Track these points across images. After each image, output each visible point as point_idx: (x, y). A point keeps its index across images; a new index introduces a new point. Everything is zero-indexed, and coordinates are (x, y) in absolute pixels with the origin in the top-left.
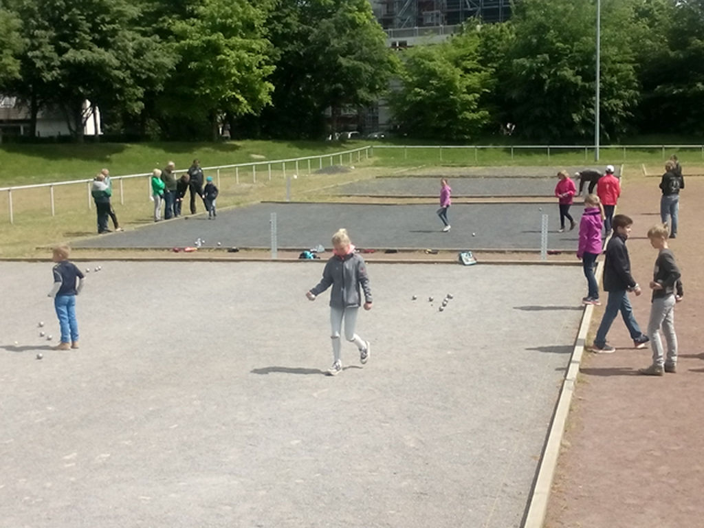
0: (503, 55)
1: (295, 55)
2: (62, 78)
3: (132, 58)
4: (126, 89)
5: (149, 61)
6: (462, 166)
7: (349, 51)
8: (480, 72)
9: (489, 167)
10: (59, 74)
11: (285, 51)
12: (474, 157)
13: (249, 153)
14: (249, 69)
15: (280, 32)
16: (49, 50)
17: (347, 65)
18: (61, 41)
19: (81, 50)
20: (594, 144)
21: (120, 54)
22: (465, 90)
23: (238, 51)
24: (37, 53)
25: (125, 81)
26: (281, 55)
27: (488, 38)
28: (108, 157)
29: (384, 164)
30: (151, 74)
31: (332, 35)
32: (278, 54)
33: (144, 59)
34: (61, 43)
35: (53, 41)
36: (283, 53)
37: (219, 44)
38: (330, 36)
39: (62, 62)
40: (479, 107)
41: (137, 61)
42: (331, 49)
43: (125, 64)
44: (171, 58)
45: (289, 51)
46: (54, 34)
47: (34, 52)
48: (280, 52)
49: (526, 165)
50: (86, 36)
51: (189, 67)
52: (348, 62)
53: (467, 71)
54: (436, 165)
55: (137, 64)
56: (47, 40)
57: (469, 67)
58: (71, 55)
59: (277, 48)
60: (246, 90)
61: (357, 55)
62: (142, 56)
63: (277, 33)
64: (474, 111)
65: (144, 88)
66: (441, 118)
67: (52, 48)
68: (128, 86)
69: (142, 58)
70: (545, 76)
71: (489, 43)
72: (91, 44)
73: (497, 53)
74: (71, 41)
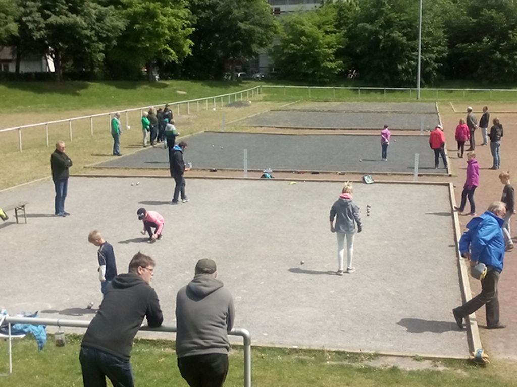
0: (352, 21)
1: (207, 20)
2: (48, 37)
3: (95, 21)
4: (93, 44)
5: (108, 24)
6: (325, 102)
7: (245, 18)
8: (335, 34)
9: (344, 103)
10: (45, 34)
11: (199, 17)
12: (333, 94)
13: (175, 90)
14: (176, 30)
15: (197, 3)
16: (37, 16)
17: (245, 28)
18: (46, 9)
19: (61, 16)
20: (416, 87)
21: (87, 18)
22: (326, 46)
23: (169, 17)
24: (30, 18)
25: (92, 38)
26: (197, 20)
27: (341, 10)
28: (78, 92)
29: (271, 99)
30: (109, 34)
31: (234, 6)
32: (195, 19)
33: (104, 23)
34: (46, 11)
35: (40, 10)
36: (199, 18)
37: (155, 12)
38: (232, 7)
39: (46, 24)
40: (336, 59)
41: (99, 24)
42: (233, 16)
43: (90, 26)
44: (122, 22)
45: (202, 17)
46: (41, 5)
47: (27, 17)
48: (197, 18)
49: (369, 102)
50: (64, 7)
51: (134, 28)
52: (245, 26)
53: (327, 33)
54: (307, 101)
55: (100, 26)
56: (36, 9)
57: (328, 30)
58: (53, 19)
59: (195, 15)
60: (174, 45)
61: (251, 20)
62: (103, 20)
63: (194, 4)
64: (331, 61)
65: (104, 43)
66: (309, 66)
67: (39, 15)
68: (94, 42)
69: (102, 22)
70: (381, 37)
71: (342, 12)
72: (67, 12)
73: (348, 19)
74: (53, 10)
